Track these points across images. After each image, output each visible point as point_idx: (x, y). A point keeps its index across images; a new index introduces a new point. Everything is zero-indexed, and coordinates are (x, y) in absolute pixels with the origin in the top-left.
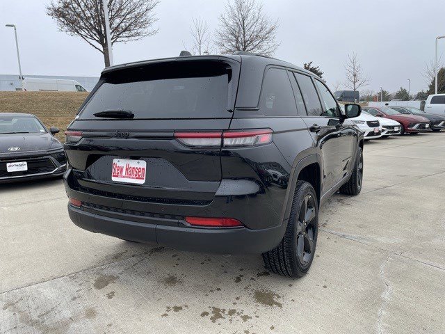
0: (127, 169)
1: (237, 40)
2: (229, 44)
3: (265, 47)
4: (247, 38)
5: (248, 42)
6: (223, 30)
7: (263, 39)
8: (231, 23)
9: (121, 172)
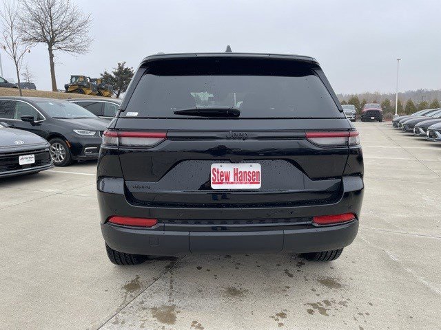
0: (235, 174)
1: (43, 28)
2: (34, 31)
3: (77, 40)
4: (55, 27)
5: (57, 32)
6: (25, 14)
7: (74, 31)
8: (34, 8)
9: (227, 178)
